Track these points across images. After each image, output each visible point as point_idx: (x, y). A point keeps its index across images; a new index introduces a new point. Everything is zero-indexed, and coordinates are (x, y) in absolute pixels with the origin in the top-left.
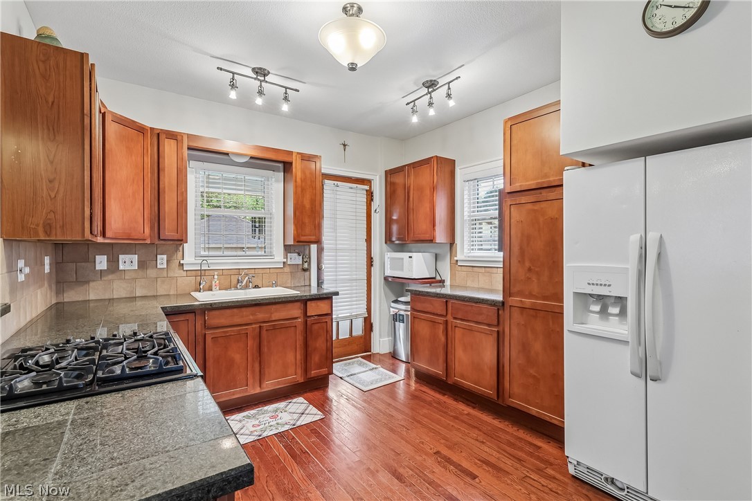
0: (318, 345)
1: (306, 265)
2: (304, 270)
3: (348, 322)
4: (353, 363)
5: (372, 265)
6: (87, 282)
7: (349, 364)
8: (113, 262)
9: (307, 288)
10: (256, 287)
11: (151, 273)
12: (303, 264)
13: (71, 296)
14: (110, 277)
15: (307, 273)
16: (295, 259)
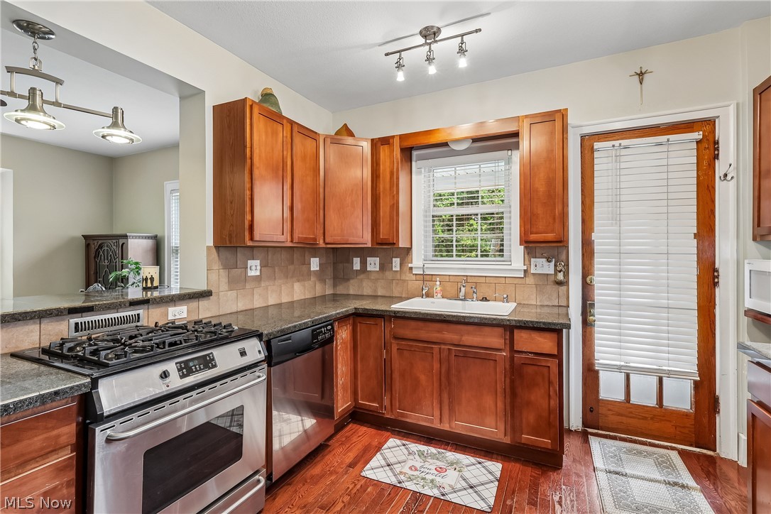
0: (533, 398)
1: (560, 276)
2: (560, 283)
3: (654, 381)
4: (649, 455)
5: (716, 284)
6: (348, 280)
7: (639, 453)
8: (364, 263)
9: (562, 311)
10: (485, 299)
11: (388, 275)
12: (556, 274)
13: (341, 290)
14: (362, 276)
15: (563, 288)
16: (544, 267)
